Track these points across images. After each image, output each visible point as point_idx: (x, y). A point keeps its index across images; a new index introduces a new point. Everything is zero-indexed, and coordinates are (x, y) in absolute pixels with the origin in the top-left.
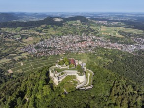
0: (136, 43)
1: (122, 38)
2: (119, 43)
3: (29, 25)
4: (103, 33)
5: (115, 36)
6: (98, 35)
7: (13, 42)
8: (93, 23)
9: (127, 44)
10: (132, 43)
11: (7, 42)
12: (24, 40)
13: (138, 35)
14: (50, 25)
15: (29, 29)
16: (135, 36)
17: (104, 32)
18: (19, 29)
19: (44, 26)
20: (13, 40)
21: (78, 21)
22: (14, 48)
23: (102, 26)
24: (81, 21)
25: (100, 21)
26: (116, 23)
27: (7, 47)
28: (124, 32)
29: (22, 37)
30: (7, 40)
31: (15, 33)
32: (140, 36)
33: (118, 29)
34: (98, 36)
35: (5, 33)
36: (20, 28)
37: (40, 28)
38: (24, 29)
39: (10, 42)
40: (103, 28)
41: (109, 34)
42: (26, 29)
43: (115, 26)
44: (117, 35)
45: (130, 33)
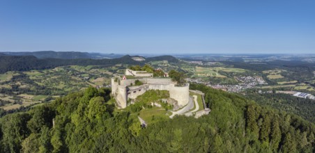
0: (241, 82)
1: (225, 79)
2: (222, 84)
3: (101, 64)
4: (199, 75)
5: (215, 77)
6: (192, 76)
7: (79, 81)
8: (185, 63)
9: (231, 84)
10: (237, 83)
11: (73, 80)
12: (92, 80)
13: (241, 74)
14: (127, 65)
15: (102, 68)
16: (238, 75)
17: (200, 73)
18: (89, 67)
19: (120, 65)
20: (80, 79)
21: (165, 62)
22: (79, 88)
23: (197, 67)
24: (169, 62)
25: (193, 62)
26: (214, 63)
27: (71, 85)
28: (225, 72)
29: (91, 76)
30: (73, 77)
31: (84, 71)
32: (243, 75)
33: (217, 69)
34: (194, 78)
35: (73, 71)
36: (91, 66)
37: (114, 68)
38: (94, 68)
39: (75, 81)
40: (198, 69)
41: (208, 75)
42: (98, 68)
43: (212, 66)
44: (218, 75)
45: (232, 73)
